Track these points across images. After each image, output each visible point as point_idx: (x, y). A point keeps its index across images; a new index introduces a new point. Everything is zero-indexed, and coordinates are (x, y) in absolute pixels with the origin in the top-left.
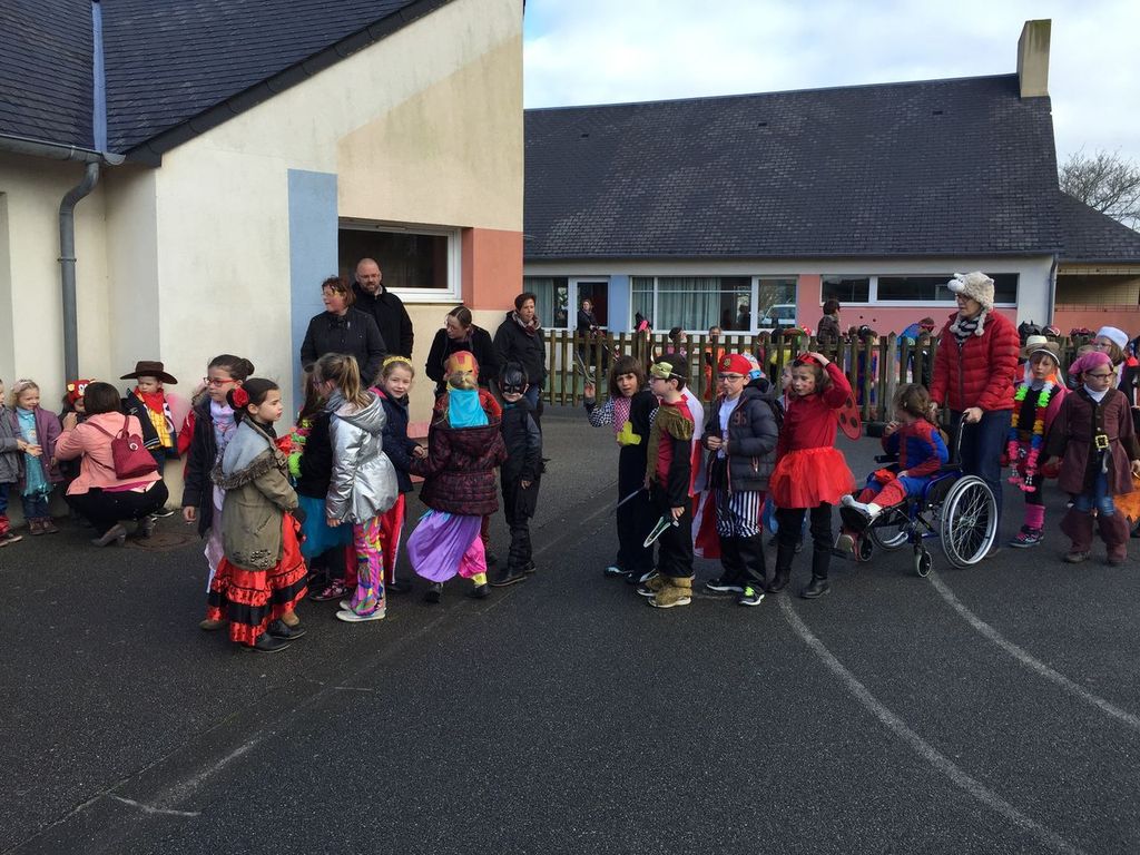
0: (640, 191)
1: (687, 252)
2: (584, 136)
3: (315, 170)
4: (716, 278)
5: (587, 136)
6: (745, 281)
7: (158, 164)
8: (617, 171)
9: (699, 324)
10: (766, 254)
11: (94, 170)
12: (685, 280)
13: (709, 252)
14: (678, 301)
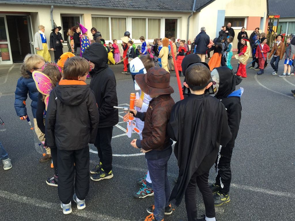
3: (222, 10)
7: (200, 11)
11: (192, 13)
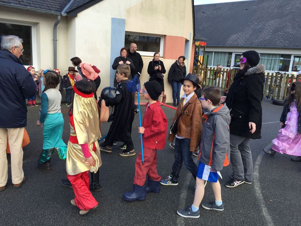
0: (260, 27)
1: (270, 46)
2: (246, 10)
3: (119, 18)
4: (279, 55)
5: (247, 9)
6: (289, 56)
7: (76, 16)
8: (253, 20)
9: (272, 69)
10: (297, 47)
11: (59, 17)
12: (269, 55)
13: (277, 46)
14: (266, 61)
